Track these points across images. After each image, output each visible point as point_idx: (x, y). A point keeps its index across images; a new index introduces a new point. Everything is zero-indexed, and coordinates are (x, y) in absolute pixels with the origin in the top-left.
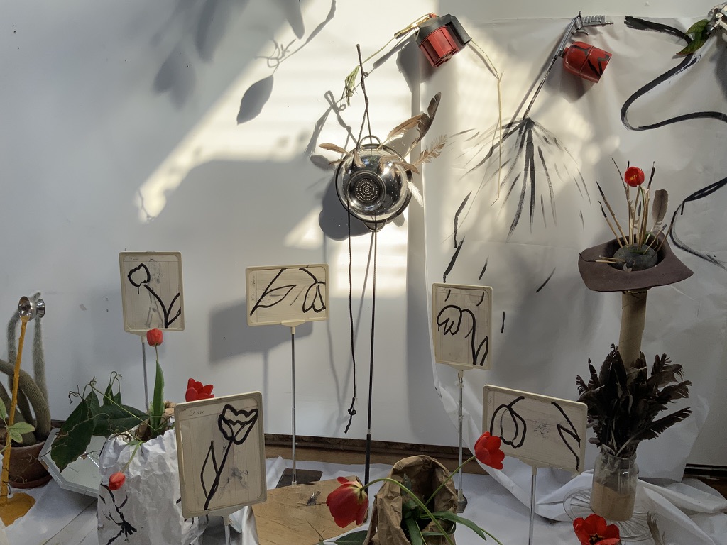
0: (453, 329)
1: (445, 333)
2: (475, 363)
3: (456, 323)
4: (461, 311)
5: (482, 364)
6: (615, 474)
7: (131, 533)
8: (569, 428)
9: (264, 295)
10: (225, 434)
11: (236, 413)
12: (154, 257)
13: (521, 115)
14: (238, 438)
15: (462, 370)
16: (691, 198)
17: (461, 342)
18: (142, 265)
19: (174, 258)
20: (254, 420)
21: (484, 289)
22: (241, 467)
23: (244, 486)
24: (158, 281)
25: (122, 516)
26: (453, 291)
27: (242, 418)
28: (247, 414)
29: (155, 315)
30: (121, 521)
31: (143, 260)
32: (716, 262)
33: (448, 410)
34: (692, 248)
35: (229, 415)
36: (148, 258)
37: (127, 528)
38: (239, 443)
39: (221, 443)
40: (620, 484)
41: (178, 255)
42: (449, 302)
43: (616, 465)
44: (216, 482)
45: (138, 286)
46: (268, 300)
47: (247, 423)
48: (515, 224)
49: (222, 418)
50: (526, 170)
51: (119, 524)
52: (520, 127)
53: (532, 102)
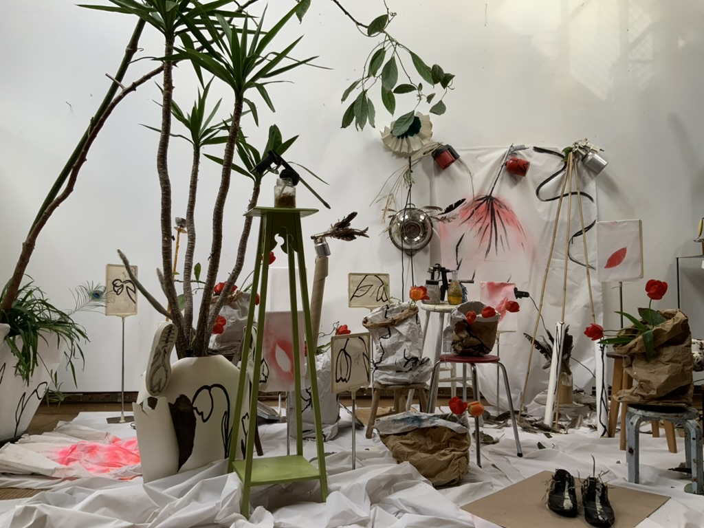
9: (357, 290)
13: (489, 194)
16: (576, 235)
25: (310, 394)
30: (309, 398)
34: (580, 261)
46: (359, 293)
48: (488, 251)
50: (492, 222)
51: (307, 401)
52: (487, 200)
53: (493, 188)
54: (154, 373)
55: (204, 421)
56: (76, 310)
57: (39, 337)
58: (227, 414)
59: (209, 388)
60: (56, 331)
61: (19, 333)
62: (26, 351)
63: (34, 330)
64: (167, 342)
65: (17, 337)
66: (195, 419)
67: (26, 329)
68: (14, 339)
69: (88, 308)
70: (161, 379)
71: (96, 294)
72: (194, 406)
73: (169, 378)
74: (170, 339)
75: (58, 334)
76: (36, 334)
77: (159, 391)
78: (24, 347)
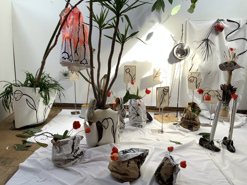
0: (192, 82)
1: (190, 82)
2: (196, 88)
3: (193, 80)
4: (194, 78)
5: (198, 88)
6: (225, 108)
7: (139, 116)
8: (219, 95)
9: (156, 74)
10: (164, 93)
11: (165, 90)
12: (131, 67)
13: (206, 38)
14: (165, 94)
15: (194, 90)
16: (238, 55)
17: (194, 84)
18: (128, 68)
19: (135, 67)
20: (168, 91)
21: (199, 73)
22: (166, 100)
23: (166, 103)
24: (131, 72)
25: (137, 113)
26: (192, 73)
27: (166, 90)
28: (167, 90)
29: (130, 79)
30: (137, 114)
31: (129, 67)
32: (243, 68)
33: (190, 98)
35: (164, 90)
36: (130, 67)
37: (138, 115)
38: (166, 95)
39: (163, 95)
40: (227, 110)
41: (135, 66)
42: (191, 76)
43: (226, 106)
44: (162, 102)
45: (127, 73)
47: (166, 92)
48: (204, 60)
49: (163, 90)
50: (207, 49)
51: (136, 115)
52: (206, 40)
53: (209, 36)
54: (89, 114)
55: (106, 129)
56: (60, 80)
57: (49, 91)
58: (113, 126)
59: (107, 119)
60: (54, 89)
61: (43, 90)
62: (46, 97)
63: (48, 89)
64: (93, 105)
65: (42, 91)
66: (103, 128)
67: (45, 88)
68: (41, 92)
69: (63, 79)
70: (91, 116)
71: (66, 74)
72: (102, 124)
73: (94, 115)
74: (94, 104)
75: (55, 89)
76: (48, 90)
77: (91, 119)
78: (45, 95)
